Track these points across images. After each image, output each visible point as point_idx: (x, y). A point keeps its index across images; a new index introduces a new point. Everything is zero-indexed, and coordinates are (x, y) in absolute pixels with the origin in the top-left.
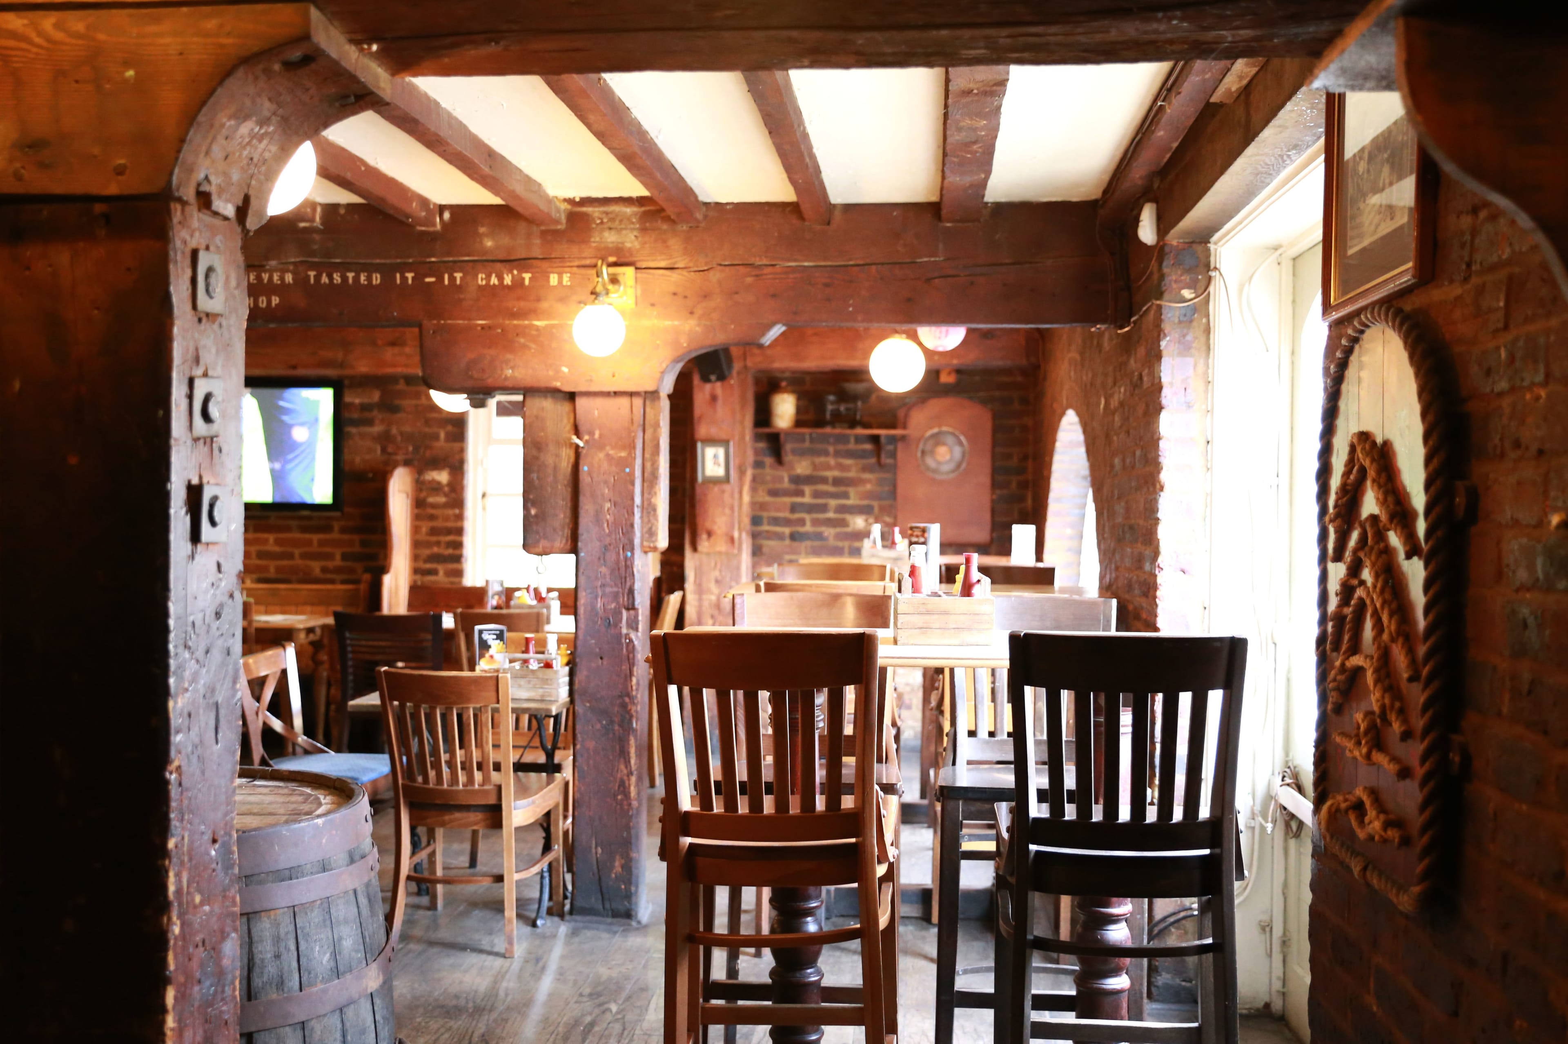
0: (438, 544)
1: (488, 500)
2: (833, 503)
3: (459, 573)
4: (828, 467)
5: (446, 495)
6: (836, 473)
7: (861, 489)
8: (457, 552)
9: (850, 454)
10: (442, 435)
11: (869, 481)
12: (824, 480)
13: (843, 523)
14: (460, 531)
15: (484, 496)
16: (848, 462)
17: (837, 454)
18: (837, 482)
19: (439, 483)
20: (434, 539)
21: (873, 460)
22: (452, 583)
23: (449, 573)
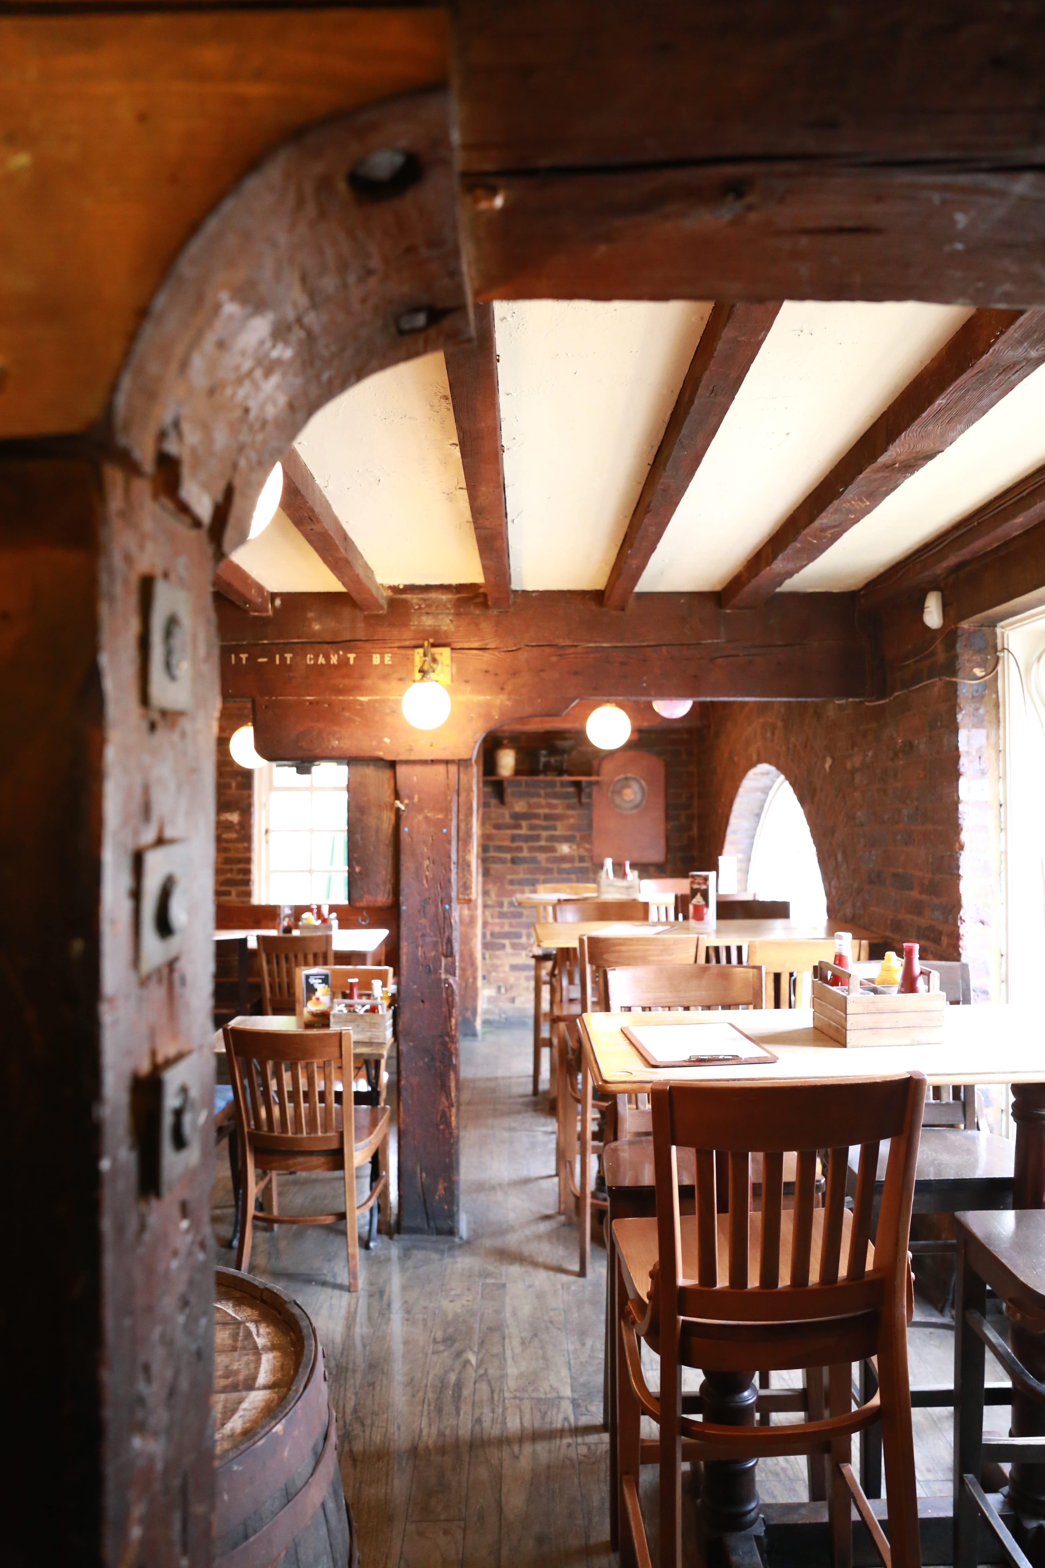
0: (231, 871)
1: (271, 835)
2: (544, 834)
3: (249, 894)
4: (541, 807)
5: (236, 832)
6: (546, 811)
7: (565, 822)
8: (246, 877)
9: (556, 796)
10: (234, 785)
11: (572, 816)
12: (536, 816)
13: (552, 849)
14: (248, 861)
15: (267, 832)
16: (554, 801)
17: (547, 796)
18: (547, 817)
19: (231, 822)
20: (228, 867)
21: (574, 801)
22: (243, 902)
23: (239, 895)
